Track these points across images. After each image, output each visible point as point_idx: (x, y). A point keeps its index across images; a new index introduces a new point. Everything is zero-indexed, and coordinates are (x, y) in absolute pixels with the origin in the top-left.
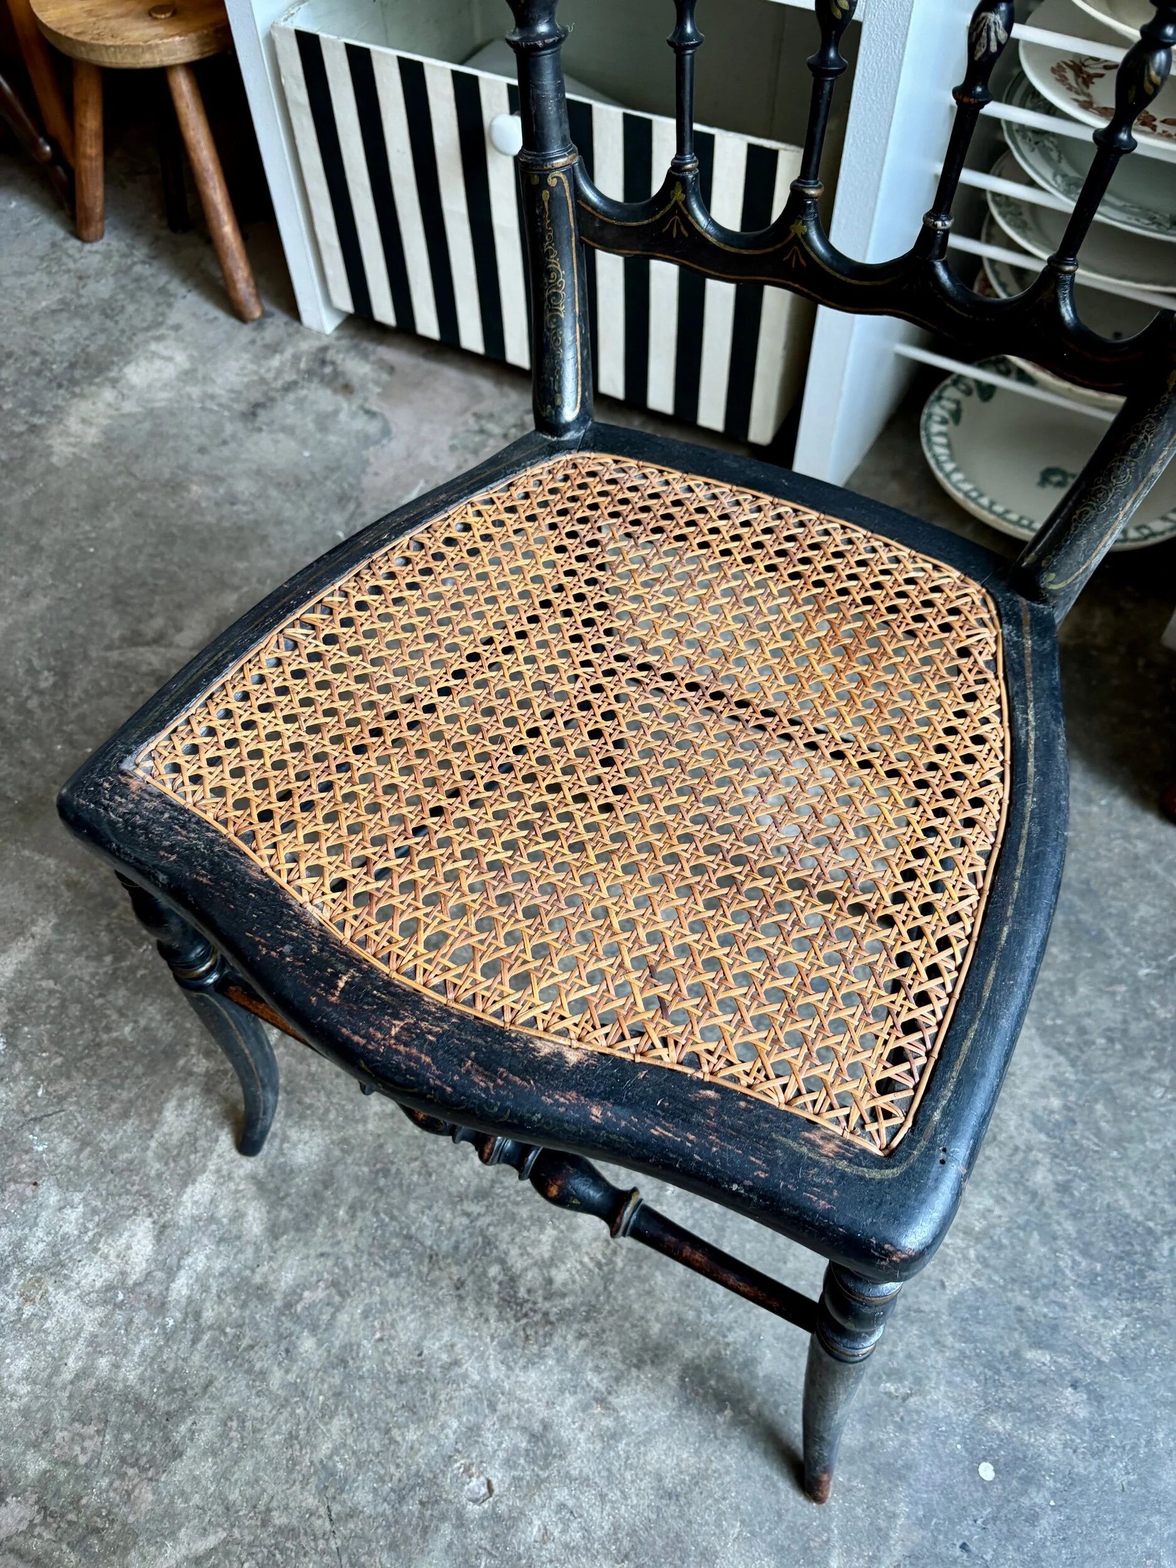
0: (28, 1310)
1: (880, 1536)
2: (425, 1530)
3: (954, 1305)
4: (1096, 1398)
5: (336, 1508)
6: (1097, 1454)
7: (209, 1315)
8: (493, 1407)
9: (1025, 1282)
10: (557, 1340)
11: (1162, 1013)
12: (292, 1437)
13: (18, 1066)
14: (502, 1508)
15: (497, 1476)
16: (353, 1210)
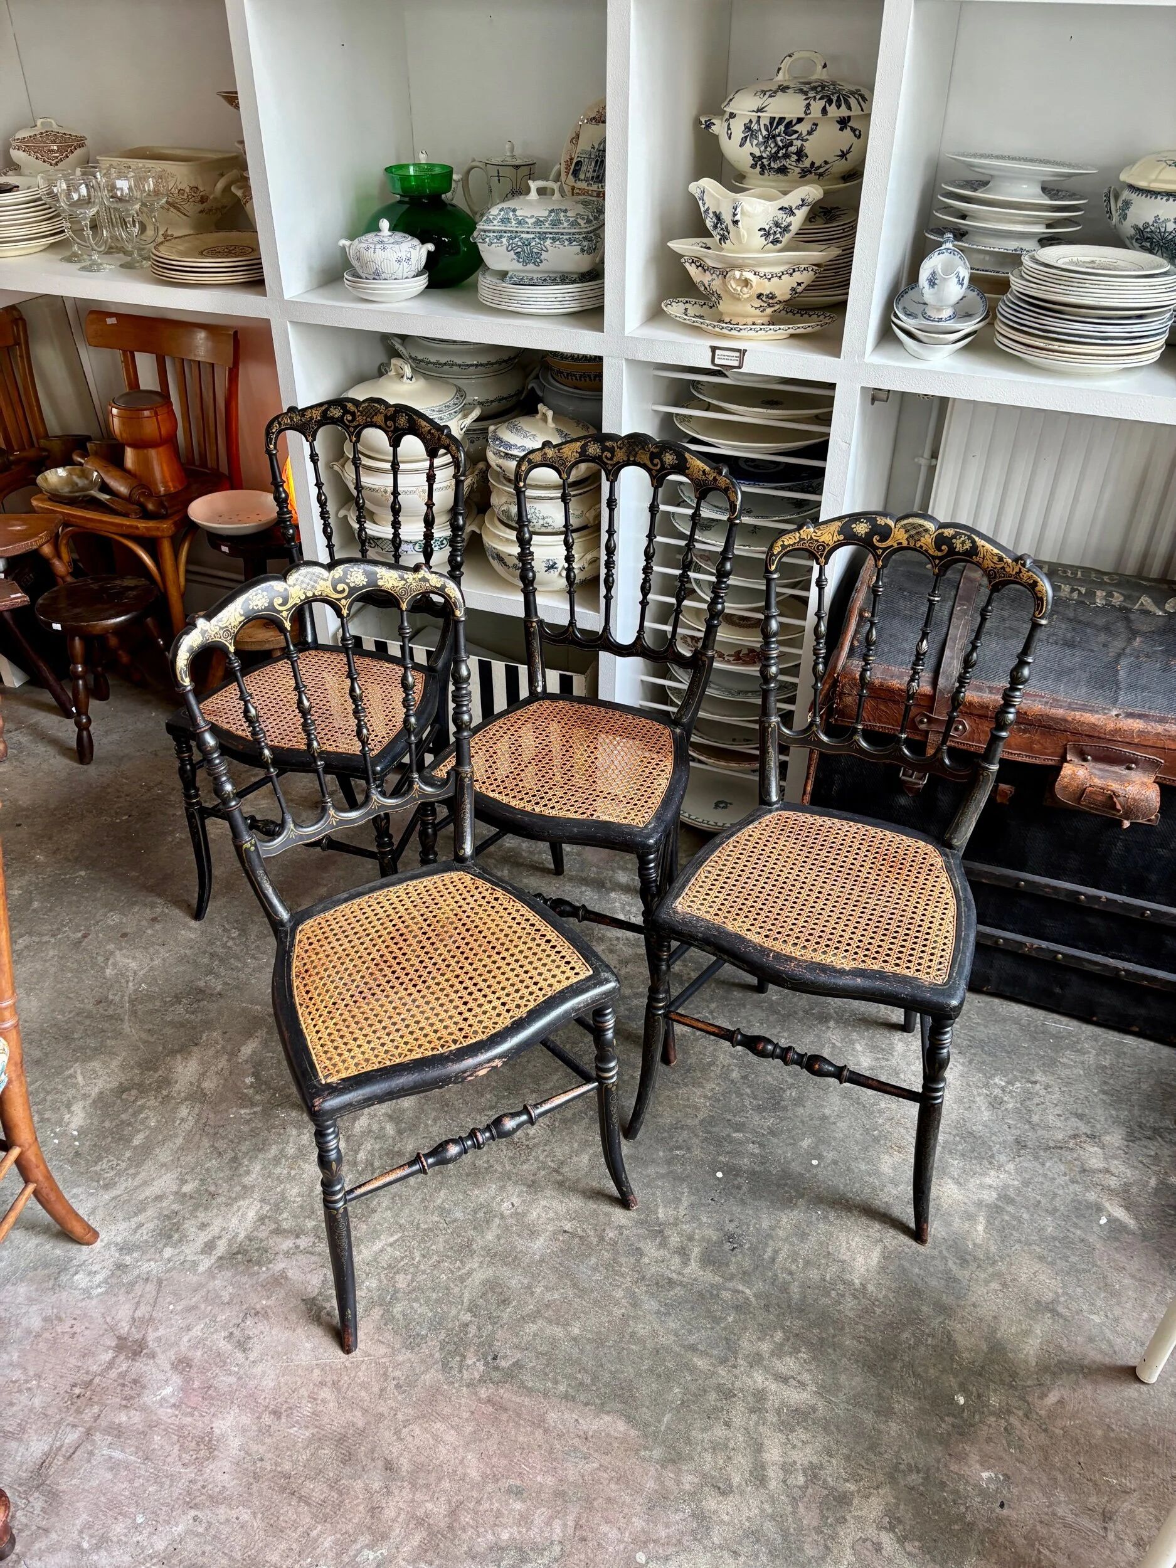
0: (293, 1173)
1: (679, 1200)
2: (488, 1222)
3: (702, 1122)
4: (762, 1145)
5: (448, 1220)
6: (763, 1163)
7: (377, 1164)
8: (509, 1179)
9: (730, 1111)
10: (534, 1154)
11: (783, 1012)
12: (423, 1200)
13: (263, 1087)
14: (520, 1210)
15: (515, 1200)
16: (435, 1120)
